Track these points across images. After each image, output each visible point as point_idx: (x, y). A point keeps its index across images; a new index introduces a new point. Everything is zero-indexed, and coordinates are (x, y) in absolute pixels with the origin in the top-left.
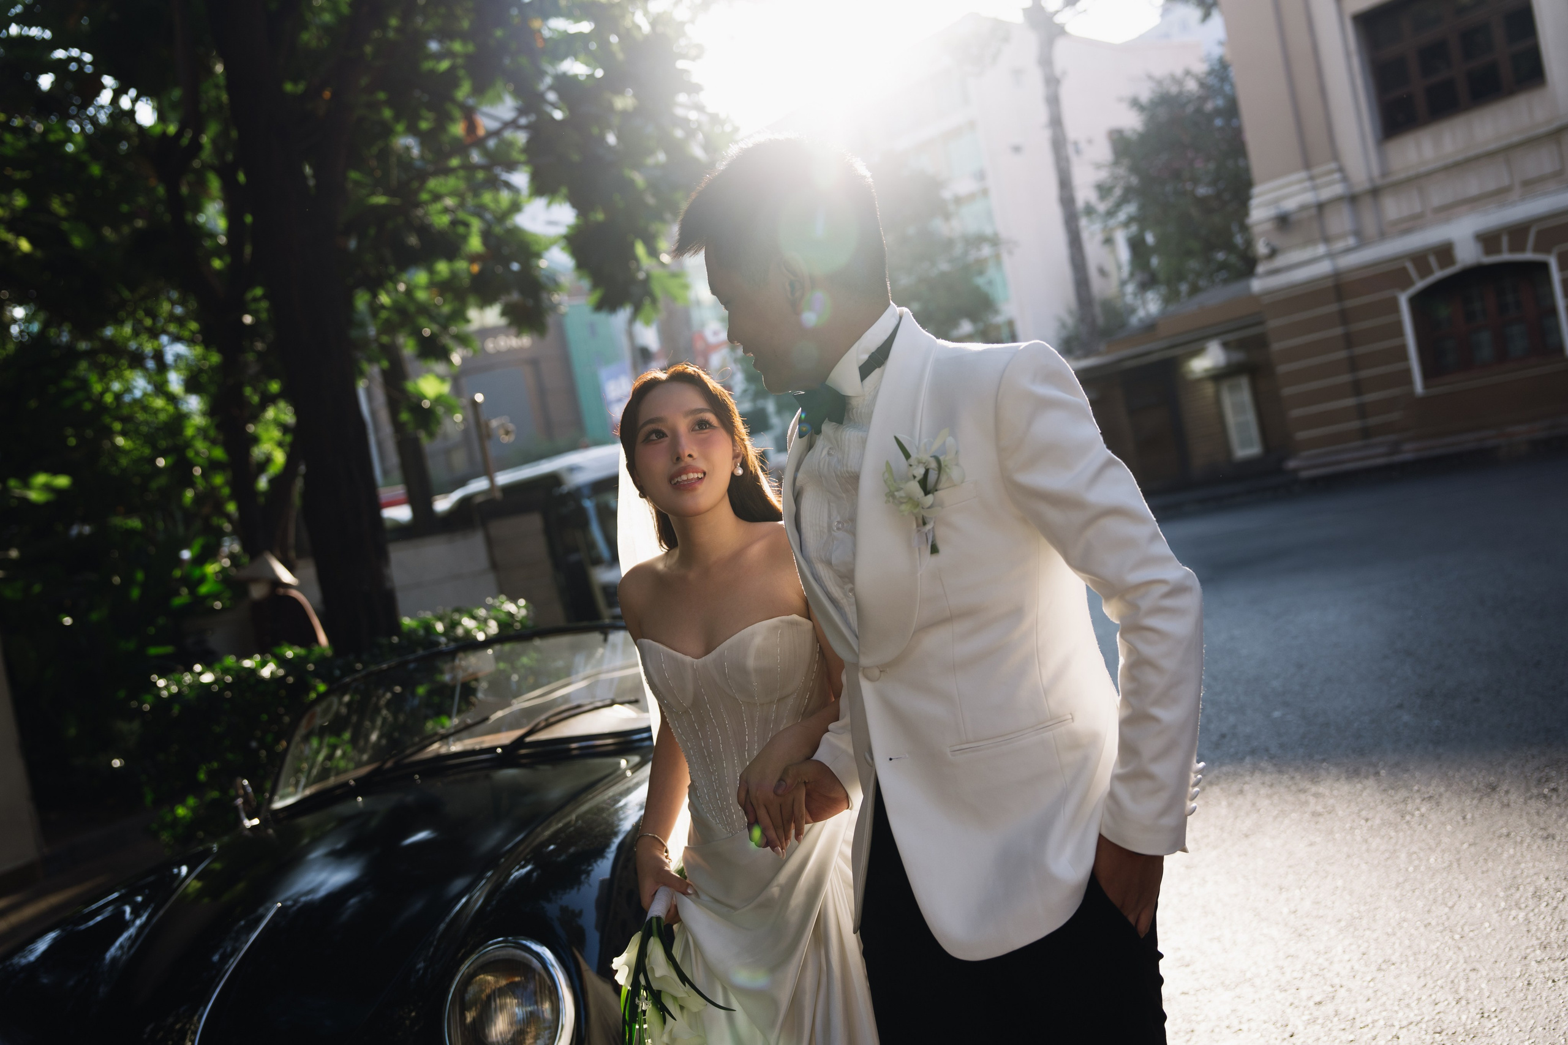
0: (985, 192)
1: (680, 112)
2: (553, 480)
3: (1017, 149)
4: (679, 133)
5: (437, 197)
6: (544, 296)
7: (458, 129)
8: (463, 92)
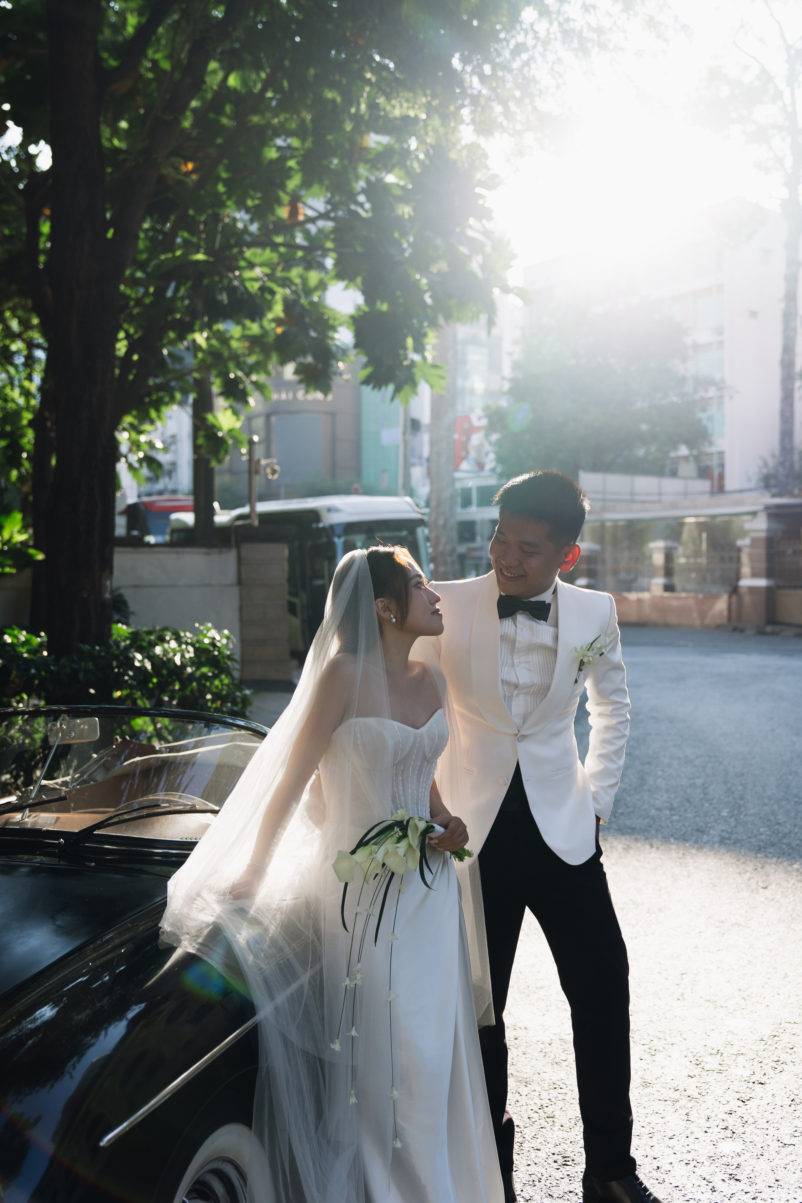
0: (721, 344)
1: (470, 233)
2: (314, 515)
3: (754, 314)
4: (463, 250)
5: (251, 266)
6: (333, 362)
7: (283, 212)
8: (293, 183)
